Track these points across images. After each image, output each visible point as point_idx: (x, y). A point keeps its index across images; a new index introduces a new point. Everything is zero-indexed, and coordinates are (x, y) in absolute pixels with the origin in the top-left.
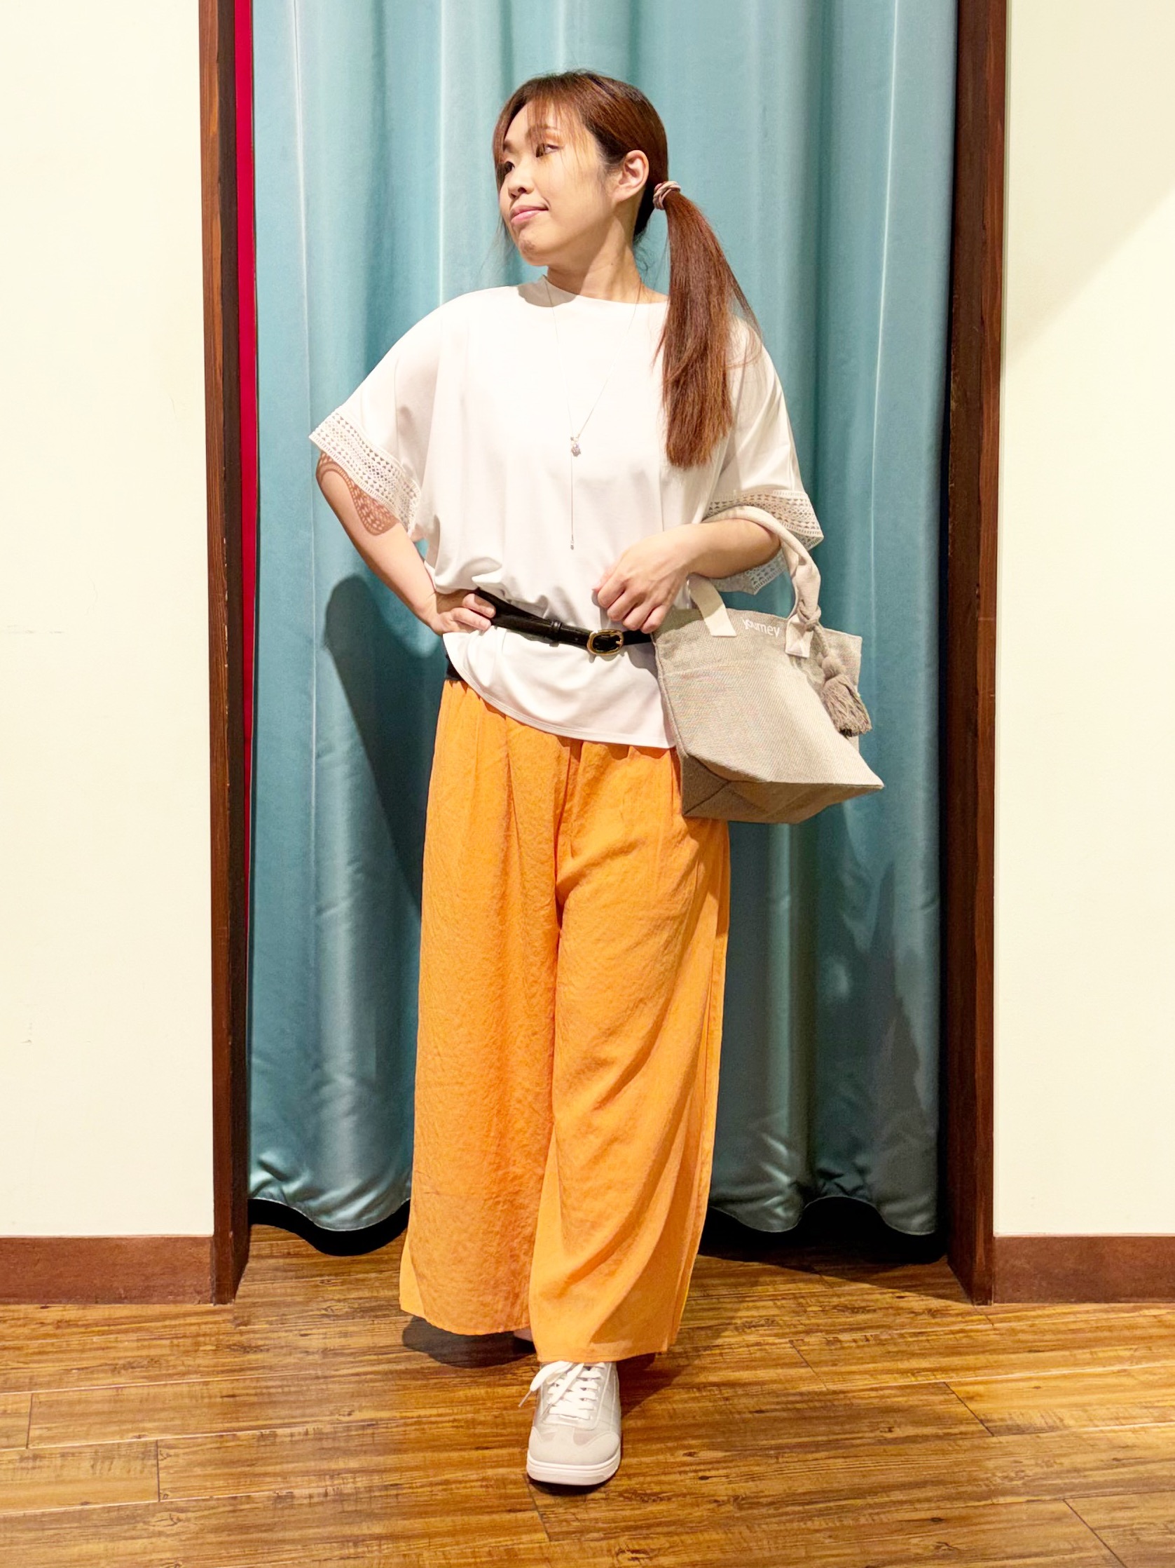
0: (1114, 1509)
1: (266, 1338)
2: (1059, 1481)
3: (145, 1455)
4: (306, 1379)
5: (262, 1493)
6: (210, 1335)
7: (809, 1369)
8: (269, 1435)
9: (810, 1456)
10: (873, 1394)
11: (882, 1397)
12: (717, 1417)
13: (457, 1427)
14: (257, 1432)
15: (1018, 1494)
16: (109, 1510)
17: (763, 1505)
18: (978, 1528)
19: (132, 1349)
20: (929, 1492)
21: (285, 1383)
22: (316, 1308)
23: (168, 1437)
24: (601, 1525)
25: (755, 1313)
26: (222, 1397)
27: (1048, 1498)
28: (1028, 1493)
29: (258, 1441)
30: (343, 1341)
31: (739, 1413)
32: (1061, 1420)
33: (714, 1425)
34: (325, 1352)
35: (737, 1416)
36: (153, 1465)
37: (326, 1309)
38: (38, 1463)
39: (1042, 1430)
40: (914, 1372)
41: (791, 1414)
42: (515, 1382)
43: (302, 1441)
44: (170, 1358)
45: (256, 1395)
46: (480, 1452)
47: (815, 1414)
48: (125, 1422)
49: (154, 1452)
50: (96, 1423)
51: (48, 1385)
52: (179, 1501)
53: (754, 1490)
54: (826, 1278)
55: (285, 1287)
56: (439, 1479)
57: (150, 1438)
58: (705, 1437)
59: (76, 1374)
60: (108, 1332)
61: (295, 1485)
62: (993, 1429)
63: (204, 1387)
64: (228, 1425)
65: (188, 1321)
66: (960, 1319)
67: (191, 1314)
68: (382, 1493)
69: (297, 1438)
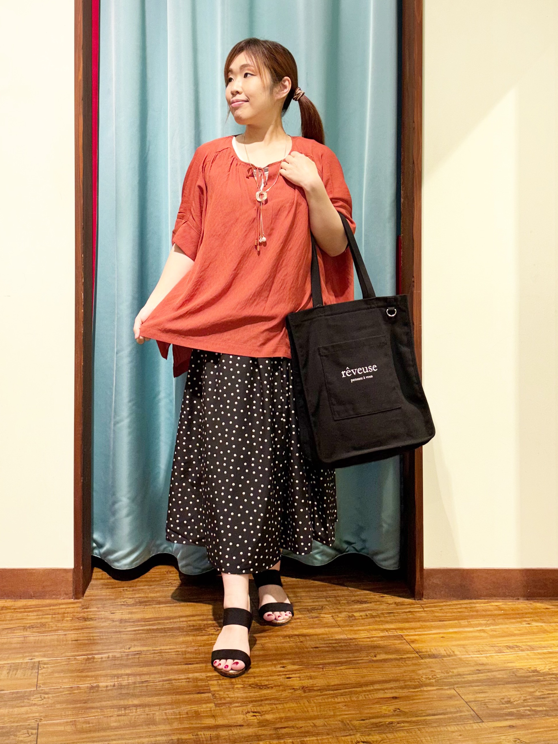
0: (477, 693)
2: (452, 680)
3: (33, 668)
4: (111, 633)
5: (85, 685)
6: (70, 613)
7: (340, 629)
8: (91, 658)
9: (338, 668)
10: (368, 640)
11: (372, 641)
12: (297, 650)
13: (178, 654)
14: (86, 657)
15: (433, 686)
16: (13, 693)
17: (315, 690)
18: (414, 701)
19: (34, 619)
20: (392, 685)
21: (101, 634)
22: (119, 601)
23: (45, 659)
24: (239, 699)
25: (317, 604)
26: (72, 641)
27: (446, 688)
28: (436, 686)
29: (86, 660)
30: (130, 616)
31: (307, 648)
32: (454, 652)
33: (296, 653)
34: (122, 621)
35: (306, 650)
36: (36, 672)
37: (124, 602)
39: (444, 656)
40: (387, 630)
41: (330, 649)
42: (206, 634)
43: (106, 661)
44: (50, 623)
45: (88, 640)
46: (187, 666)
47: (341, 649)
48: (25, 652)
49: (37, 666)
50: (13, 653)
52: (46, 689)
53: (312, 683)
54: (350, 588)
55: (106, 592)
56: (167, 678)
57: (37, 660)
58: (290, 659)
59: (6, 631)
60: (24, 612)
61: (100, 681)
62: (422, 656)
63: (64, 637)
64: (73, 653)
65: (61, 607)
66: (409, 606)
67: (63, 604)
68: (140, 685)
69: (104, 659)
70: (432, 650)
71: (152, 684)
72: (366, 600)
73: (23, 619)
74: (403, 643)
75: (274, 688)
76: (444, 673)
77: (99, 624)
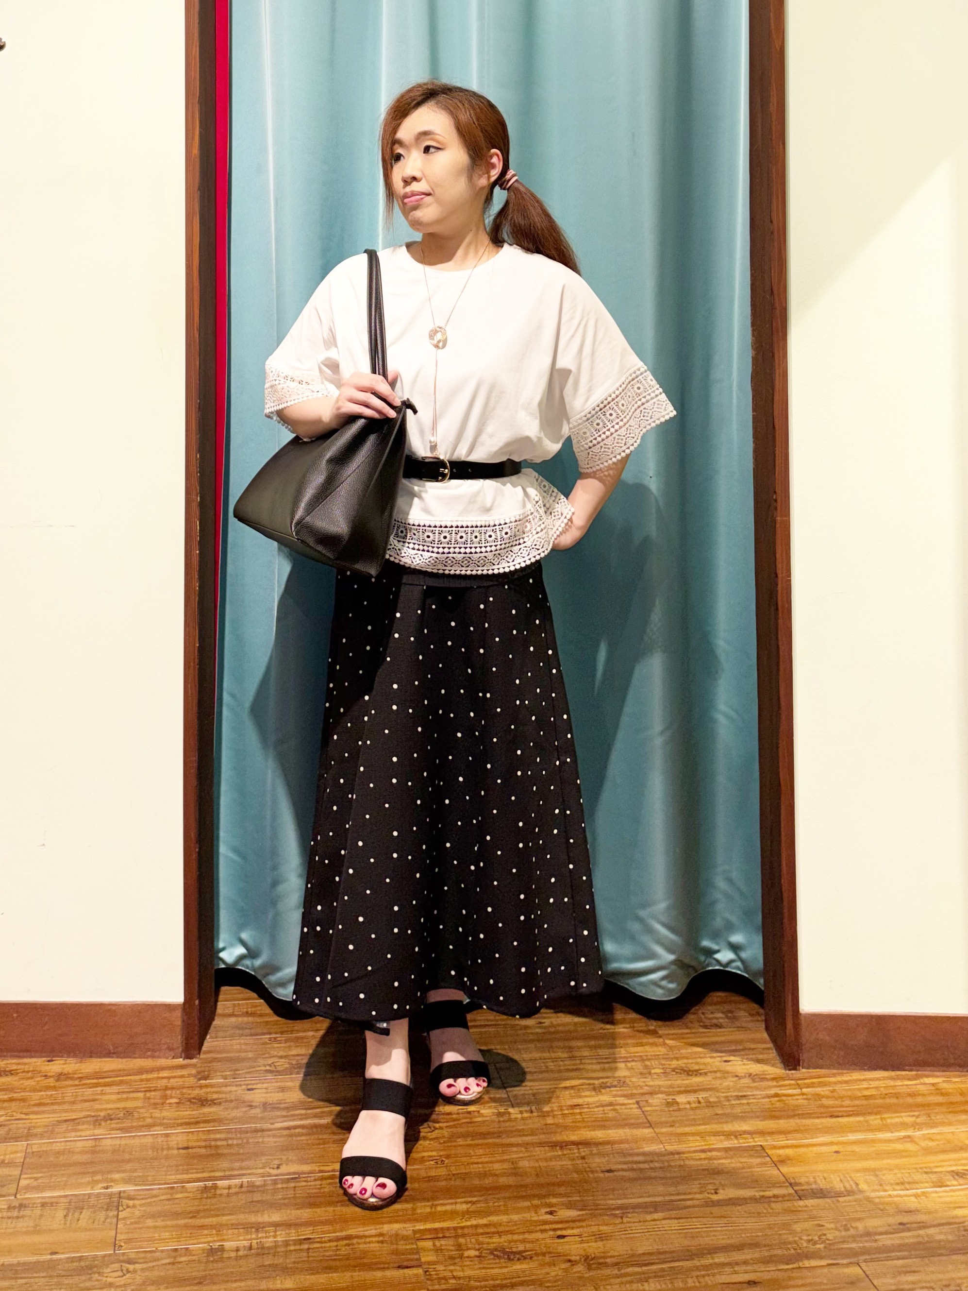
1: (220, 1092)
3: (109, 1206)
4: (247, 1132)
5: (198, 1246)
6: (178, 1089)
7: (652, 1130)
8: (211, 1188)
10: (702, 1155)
11: (711, 1159)
12: (575, 1175)
14: (201, 1184)
15: (821, 1258)
16: (73, 1260)
19: (113, 1102)
20: (746, 1255)
21: (229, 1136)
22: (263, 1063)
23: (130, 1188)
26: (179, 1149)
27: (844, 1262)
28: (826, 1258)
29: (202, 1192)
30: (279, 1096)
31: (592, 1172)
32: (857, 1184)
33: (572, 1184)
34: (265, 1106)
35: (591, 1175)
36: (113, 1217)
37: (270, 1065)
38: (22, 1213)
39: (841, 1194)
40: (735, 1135)
41: (635, 1174)
43: (236, 1193)
44: (142, 1111)
45: (205, 1147)
47: (653, 1174)
48: (94, 1173)
49: (115, 1203)
50: (74, 1174)
51: (42, 1136)
52: (130, 1252)
53: (602, 1250)
55: (240, 1044)
56: (344, 1234)
57: (115, 1189)
58: (566, 1195)
59: (64, 1126)
60: (97, 1085)
61: (225, 1237)
62: (800, 1193)
63: (165, 1139)
64: (179, 1177)
65: (160, 1075)
66: (775, 1083)
67: (162, 1069)
68: (298, 1247)
69: (233, 1191)
70: (819, 1182)
71: (318, 1245)
72: (697, 1067)
73: (94, 1100)
74: (765, 1164)
75: (535, 1258)
76: (840, 1230)
77: (226, 1113)
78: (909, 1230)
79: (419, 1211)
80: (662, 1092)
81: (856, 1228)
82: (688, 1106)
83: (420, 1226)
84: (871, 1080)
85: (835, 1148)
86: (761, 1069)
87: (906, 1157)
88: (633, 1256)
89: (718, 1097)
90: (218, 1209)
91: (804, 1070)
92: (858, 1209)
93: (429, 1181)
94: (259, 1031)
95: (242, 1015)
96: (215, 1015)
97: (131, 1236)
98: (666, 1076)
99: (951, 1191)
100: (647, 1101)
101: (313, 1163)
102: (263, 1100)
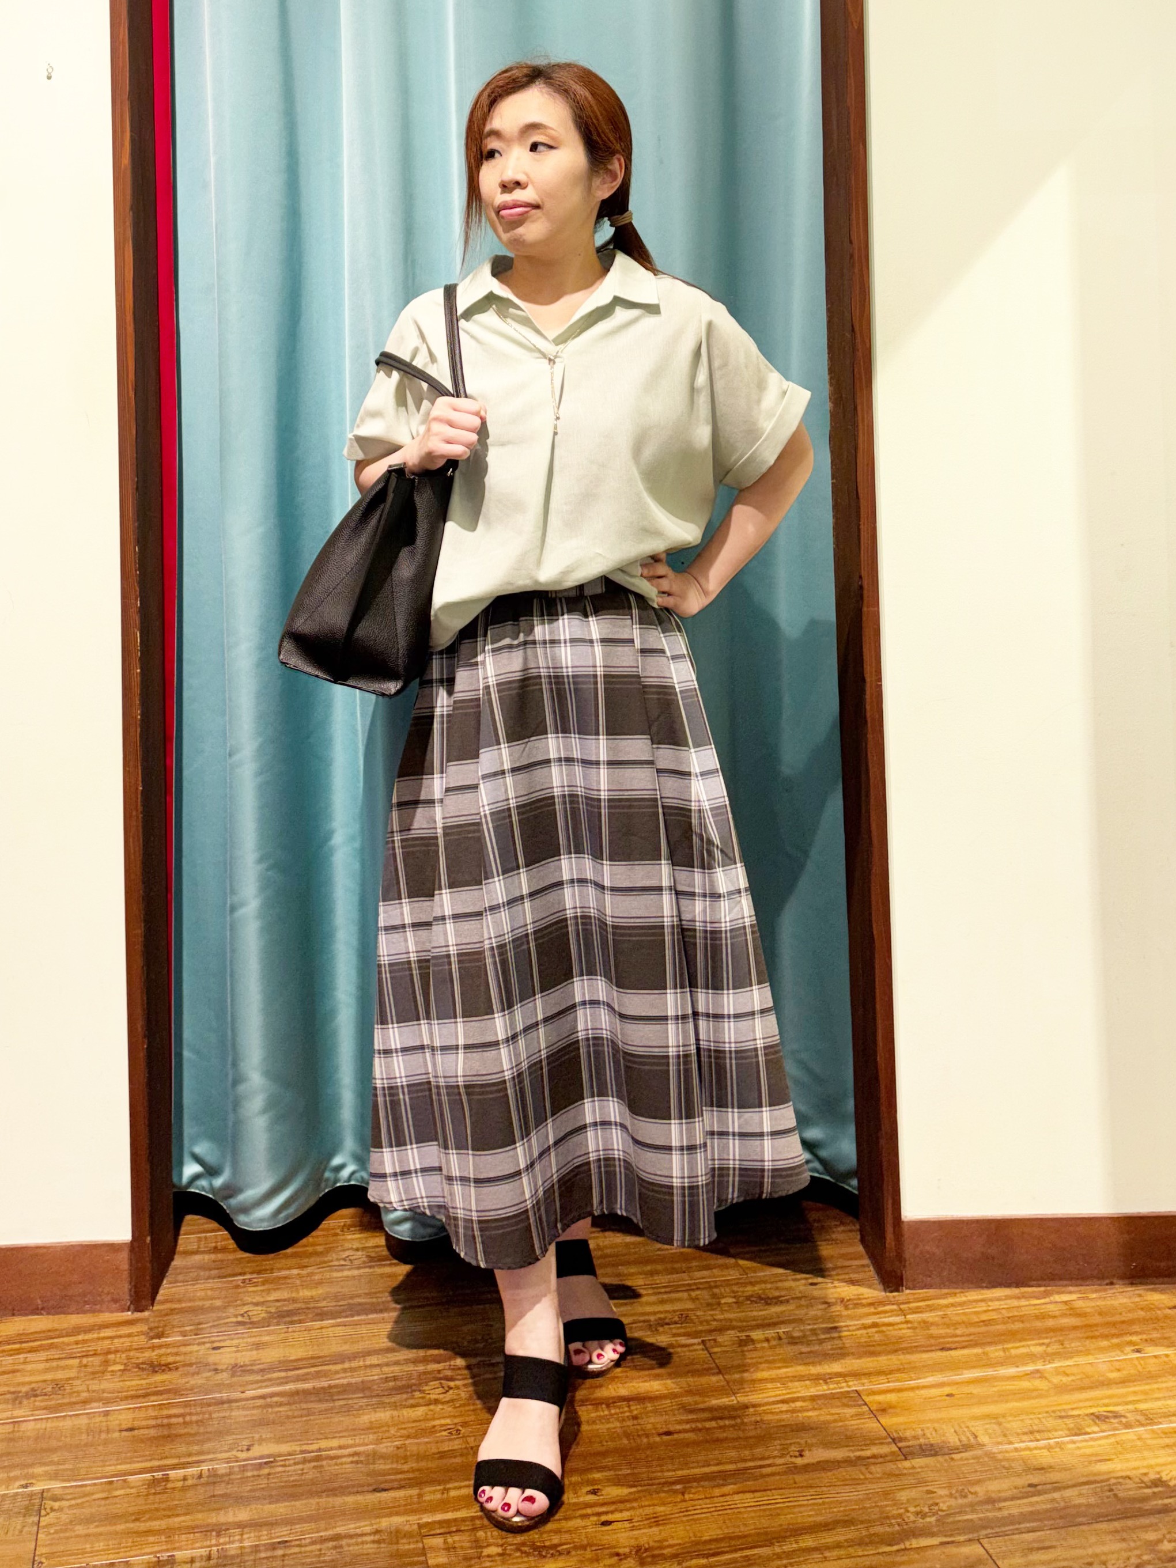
1: (177, 1354)
3: (27, 1512)
4: (209, 1405)
5: (143, 1557)
6: (123, 1352)
7: (721, 1377)
8: (161, 1480)
9: (718, 1491)
10: (784, 1407)
11: (792, 1411)
12: (625, 1441)
13: (357, 1462)
14: (148, 1476)
15: (930, 1535)
17: (666, 1558)
19: (40, 1372)
21: (187, 1410)
22: (233, 1313)
23: (56, 1485)
26: (121, 1431)
27: (961, 1538)
28: (939, 1534)
29: (149, 1486)
30: (255, 1355)
31: (647, 1435)
32: (976, 1437)
33: (618, 1451)
34: (236, 1369)
35: (645, 1440)
36: (33, 1524)
37: (242, 1315)
39: (957, 1450)
40: (825, 1378)
41: (699, 1436)
42: (421, 1401)
43: (194, 1486)
44: (75, 1382)
45: (156, 1426)
46: (378, 1495)
47: (723, 1435)
48: (13, 1467)
49: (37, 1505)
53: (658, 1537)
55: (206, 1289)
56: (330, 1533)
57: (37, 1488)
58: (610, 1468)
60: (19, 1352)
61: (177, 1545)
62: (904, 1451)
63: (104, 1419)
64: (120, 1467)
65: (102, 1335)
66: (872, 1310)
67: (106, 1326)
68: (269, 1554)
69: (190, 1482)
70: (929, 1435)
71: (296, 1550)
72: (777, 1294)
73: (14, 1372)
74: (863, 1414)
75: (573, 1553)
76: (956, 1498)
77: (184, 1381)
78: (1039, 1493)
79: (427, 1498)
80: (734, 1328)
81: (975, 1493)
82: (766, 1345)
83: (427, 1518)
84: (991, 1300)
85: (947, 1390)
86: (856, 1292)
87: (1036, 1397)
88: (697, 1543)
89: (802, 1331)
90: (169, 1509)
91: (908, 1291)
92: (978, 1468)
93: (441, 1458)
94: (229, 1271)
95: (209, 1252)
96: (174, 1253)
97: (54, 1549)
98: (739, 1307)
99: (1092, 1439)
100: (715, 1340)
101: (293, 1441)
102: (233, 1362)
